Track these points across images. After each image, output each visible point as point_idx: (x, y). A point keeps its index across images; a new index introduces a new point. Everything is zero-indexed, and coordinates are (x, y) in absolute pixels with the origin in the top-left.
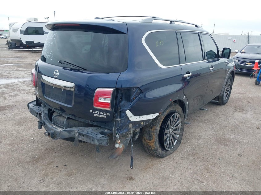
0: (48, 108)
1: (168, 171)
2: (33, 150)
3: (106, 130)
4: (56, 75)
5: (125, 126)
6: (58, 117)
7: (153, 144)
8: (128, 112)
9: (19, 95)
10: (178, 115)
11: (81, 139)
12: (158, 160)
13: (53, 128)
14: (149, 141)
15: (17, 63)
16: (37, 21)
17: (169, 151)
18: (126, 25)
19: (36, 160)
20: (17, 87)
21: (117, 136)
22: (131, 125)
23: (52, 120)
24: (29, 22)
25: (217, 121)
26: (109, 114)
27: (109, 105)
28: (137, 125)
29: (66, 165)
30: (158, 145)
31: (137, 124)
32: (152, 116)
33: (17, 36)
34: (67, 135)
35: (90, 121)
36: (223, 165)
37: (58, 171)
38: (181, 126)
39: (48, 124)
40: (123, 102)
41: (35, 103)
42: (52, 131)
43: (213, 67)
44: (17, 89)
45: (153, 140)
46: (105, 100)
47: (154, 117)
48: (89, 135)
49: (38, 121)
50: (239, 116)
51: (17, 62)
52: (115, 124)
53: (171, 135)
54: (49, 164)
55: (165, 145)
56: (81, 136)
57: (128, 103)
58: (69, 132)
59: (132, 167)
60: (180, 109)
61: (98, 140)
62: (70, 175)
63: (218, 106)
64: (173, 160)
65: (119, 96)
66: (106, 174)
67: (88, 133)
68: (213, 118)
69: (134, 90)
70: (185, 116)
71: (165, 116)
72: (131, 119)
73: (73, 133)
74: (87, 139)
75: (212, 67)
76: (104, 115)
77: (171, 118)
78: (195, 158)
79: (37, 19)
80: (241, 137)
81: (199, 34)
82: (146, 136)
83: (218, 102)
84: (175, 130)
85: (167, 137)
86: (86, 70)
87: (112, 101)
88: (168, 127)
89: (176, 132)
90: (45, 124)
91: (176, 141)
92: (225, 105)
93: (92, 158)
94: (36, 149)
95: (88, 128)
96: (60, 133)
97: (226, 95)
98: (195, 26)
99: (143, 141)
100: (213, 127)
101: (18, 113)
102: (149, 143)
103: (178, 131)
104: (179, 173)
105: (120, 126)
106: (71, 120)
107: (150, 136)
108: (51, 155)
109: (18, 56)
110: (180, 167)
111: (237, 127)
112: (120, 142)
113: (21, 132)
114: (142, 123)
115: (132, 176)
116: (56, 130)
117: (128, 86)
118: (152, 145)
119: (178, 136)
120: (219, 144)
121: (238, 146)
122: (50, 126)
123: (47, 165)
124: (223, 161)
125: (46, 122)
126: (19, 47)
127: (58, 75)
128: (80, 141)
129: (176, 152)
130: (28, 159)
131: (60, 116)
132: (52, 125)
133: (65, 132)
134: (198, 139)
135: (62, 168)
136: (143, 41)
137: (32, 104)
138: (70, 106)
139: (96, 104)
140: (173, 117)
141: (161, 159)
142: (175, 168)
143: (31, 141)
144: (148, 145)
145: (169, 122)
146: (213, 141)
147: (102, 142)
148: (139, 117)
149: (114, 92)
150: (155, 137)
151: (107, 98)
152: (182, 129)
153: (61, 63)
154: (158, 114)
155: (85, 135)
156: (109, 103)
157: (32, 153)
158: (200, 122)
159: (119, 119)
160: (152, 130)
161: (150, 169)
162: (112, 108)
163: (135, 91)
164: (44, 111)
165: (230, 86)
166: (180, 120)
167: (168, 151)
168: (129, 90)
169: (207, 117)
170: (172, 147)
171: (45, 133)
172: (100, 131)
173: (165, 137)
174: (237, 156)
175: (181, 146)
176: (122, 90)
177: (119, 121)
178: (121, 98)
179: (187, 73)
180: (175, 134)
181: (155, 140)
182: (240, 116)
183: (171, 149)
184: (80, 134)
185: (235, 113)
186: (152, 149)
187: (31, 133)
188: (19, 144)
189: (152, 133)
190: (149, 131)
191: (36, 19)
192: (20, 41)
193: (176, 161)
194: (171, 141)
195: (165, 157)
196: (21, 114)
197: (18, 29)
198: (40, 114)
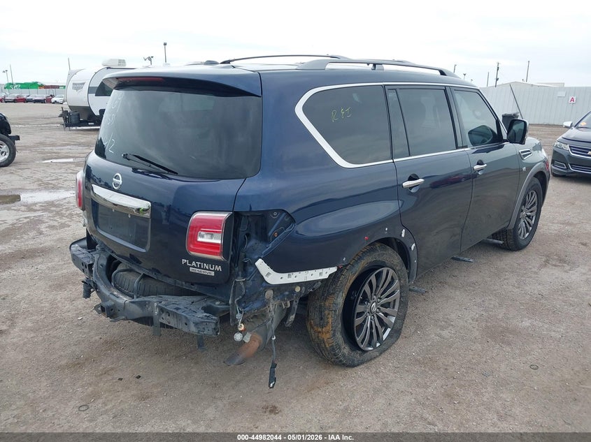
0: (108, 255)
1: (358, 397)
2: (78, 343)
3: (217, 303)
4: (116, 185)
5: (255, 293)
6: (125, 273)
7: (328, 336)
8: (261, 265)
9: (69, 226)
10: (391, 272)
11: (164, 322)
12: (342, 372)
13: (112, 296)
14: (320, 330)
15: (77, 157)
16: (125, 65)
17: (368, 353)
18: (259, 77)
19: (78, 364)
20: (67, 209)
21: (239, 316)
22: (269, 293)
23: (113, 280)
24: (108, 68)
25: (496, 288)
26: (219, 268)
27: (218, 248)
28: (287, 293)
29: (139, 377)
30: (340, 338)
31: (286, 291)
32: (321, 274)
33: (81, 98)
34: (137, 311)
35: (186, 282)
36: (489, 388)
37: (120, 389)
38: (401, 297)
39: (103, 288)
40: (253, 242)
41: (85, 243)
42: (109, 303)
43: (483, 164)
44: (68, 212)
45: (329, 327)
46: (212, 238)
47: (325, 276)
48: (179, 312)
49: (83, 282)
50: (552, 276)
51: (78, 155)
52: (234, 292)
53: (376, 318)
54: (106, 372)
55: (358, 339)
56: (164, 314)
57: (261, 245)
58: (142, 305)
59: (271, 385)
60: (396, 259)
61: (196, 324)
62: (143, 398)
63: (506, 253)
64: (376, 373)
65: (243, 229)
66: (221, 399)
67: (177, 309)
68: (489, 279)
69: (274, 216)
70: (409, 273)
71: (356, 275)
72: (267, 279)
73: (149, 309)
74: (176, 320)
75: (480, 163)
76: (209, 270)
77: (373, 278)
78: (427, 370)
79: (124, 61)
80: (546, 326)
81: (445, 90)
82: (314, 317)
83: (501, 242)
84: (386, 305)
85: (364, 321)
86: (176, 173)
87: (225, 239)
88: (365, 299)
89: (387, 310)
90: (96, 288)
91: (389, 330)
92: (525, 251)
93: (196, 363)
94: (83, 341)
95: (181, 298)
96: (124, 308)
97: (526, 227)
98: (438, 73)
99: (309, 329)
100: (483, 301)
101: (60, 263)
102: (319, 332)
103: (394, 308)
104: (383, 402)
105: (243, 293)
106: (150, 281)
107: (321, 319)
108: (113, 354)
109: (82, 141)
110: (387, 388)
111: (543, 301)
112: (245, 329)
113: (60, 305)
114: (298, 289)
115: (277, 405)
116: (118, 300)
117: (262, 207)
118: (326, 337)
119: (393, 319)
120: (489, 340)
121: (535, 346)
122: (107, 293)
123: (102, 375)
124: (491, 378)
125: (98, 284)
126: (85, 123)
127: (121, 183)
128: (163, 325)
129: (385, 355)
130: (63, 363)
131: (130, 270)
132: (112, 289)
133: (134, 305)
134: (442, 328)
135: (131, 383)
136: (299, 111)
137: (77, 245)
138: (144, 251)
139: (192, 246)
140: (378, 276)
141: (349, 371)
142: (377, 391)
143: (75, 324)
144: (318, 337)
145: (367, 288)
146: (477, 333)
147: (204, 328)
148: (287, 274)
149: (228, 220)
150: (333, 319)
151: (215, 234)
152: (404, 304)
153: (129, 160)
154: (334, 270)
155: (171, 311)
156: (218, 244)
157: (74, 348)
158: (456, 288)
159: (240, 280)
160: (327, 304)
161: (320, 392)
162: (225, 254)
163: (278, 218)
164: (99, 259)
165: (535, 207)
166: (397, 282)
167: (367, 351)
168: (263, 216)
169: (473, 278)
170: (378, 345)
171: (96, 308)
172: (205, 305)
173: (358, 321)
174: (528, 367)
175: (399, 341)
176: (248, 216)
177: (242, 284)
178: (248, 235)
179: (411, 179)
180: (386, 315)
181: (332, 327)
182: (554, 277)
183: (375, 347)
184: (162, 310)
185: (544, 270)
186: (327, 346)
187: (80, 307)
188: (50, 330)
189: (326, 312)
190: (321, 306)
191: (122, 62)
192: (88, 109)
193: (381, 374)
194: (374, 331)
195: (358, 365)
196: (66, 266)
197: (84, 84)
198: (91, 266)
